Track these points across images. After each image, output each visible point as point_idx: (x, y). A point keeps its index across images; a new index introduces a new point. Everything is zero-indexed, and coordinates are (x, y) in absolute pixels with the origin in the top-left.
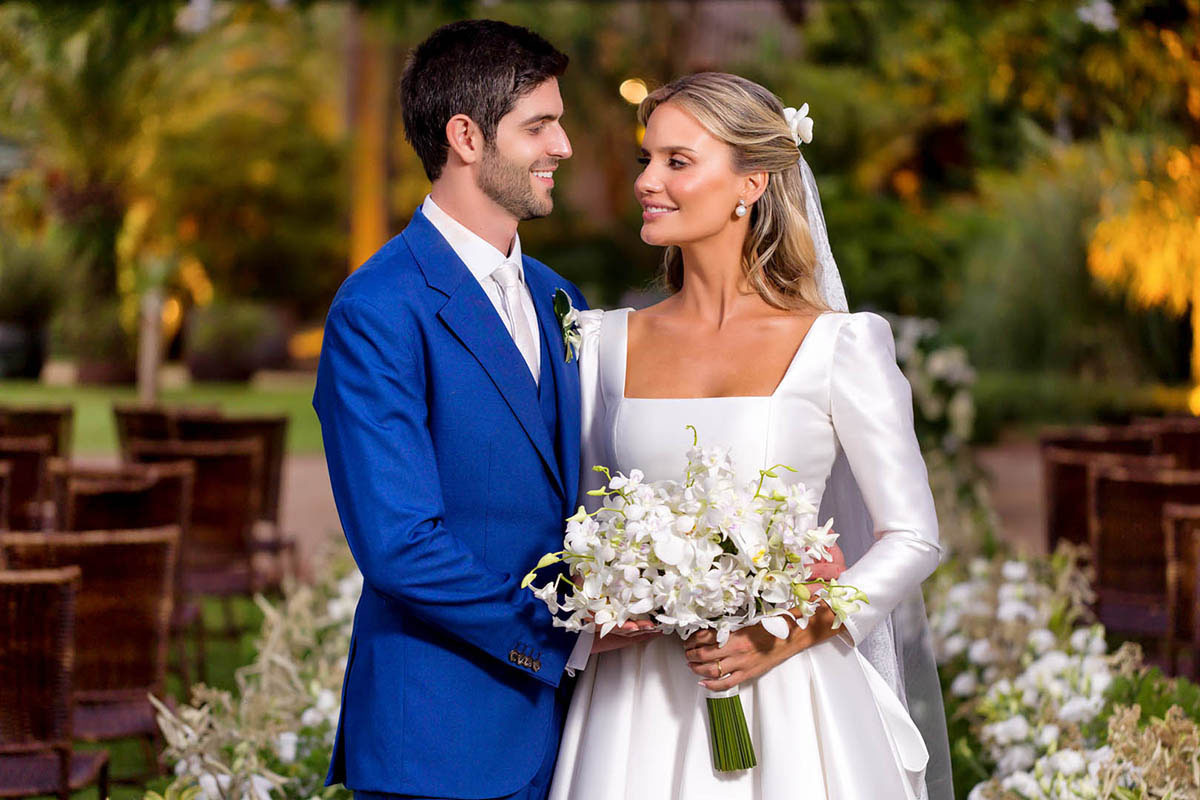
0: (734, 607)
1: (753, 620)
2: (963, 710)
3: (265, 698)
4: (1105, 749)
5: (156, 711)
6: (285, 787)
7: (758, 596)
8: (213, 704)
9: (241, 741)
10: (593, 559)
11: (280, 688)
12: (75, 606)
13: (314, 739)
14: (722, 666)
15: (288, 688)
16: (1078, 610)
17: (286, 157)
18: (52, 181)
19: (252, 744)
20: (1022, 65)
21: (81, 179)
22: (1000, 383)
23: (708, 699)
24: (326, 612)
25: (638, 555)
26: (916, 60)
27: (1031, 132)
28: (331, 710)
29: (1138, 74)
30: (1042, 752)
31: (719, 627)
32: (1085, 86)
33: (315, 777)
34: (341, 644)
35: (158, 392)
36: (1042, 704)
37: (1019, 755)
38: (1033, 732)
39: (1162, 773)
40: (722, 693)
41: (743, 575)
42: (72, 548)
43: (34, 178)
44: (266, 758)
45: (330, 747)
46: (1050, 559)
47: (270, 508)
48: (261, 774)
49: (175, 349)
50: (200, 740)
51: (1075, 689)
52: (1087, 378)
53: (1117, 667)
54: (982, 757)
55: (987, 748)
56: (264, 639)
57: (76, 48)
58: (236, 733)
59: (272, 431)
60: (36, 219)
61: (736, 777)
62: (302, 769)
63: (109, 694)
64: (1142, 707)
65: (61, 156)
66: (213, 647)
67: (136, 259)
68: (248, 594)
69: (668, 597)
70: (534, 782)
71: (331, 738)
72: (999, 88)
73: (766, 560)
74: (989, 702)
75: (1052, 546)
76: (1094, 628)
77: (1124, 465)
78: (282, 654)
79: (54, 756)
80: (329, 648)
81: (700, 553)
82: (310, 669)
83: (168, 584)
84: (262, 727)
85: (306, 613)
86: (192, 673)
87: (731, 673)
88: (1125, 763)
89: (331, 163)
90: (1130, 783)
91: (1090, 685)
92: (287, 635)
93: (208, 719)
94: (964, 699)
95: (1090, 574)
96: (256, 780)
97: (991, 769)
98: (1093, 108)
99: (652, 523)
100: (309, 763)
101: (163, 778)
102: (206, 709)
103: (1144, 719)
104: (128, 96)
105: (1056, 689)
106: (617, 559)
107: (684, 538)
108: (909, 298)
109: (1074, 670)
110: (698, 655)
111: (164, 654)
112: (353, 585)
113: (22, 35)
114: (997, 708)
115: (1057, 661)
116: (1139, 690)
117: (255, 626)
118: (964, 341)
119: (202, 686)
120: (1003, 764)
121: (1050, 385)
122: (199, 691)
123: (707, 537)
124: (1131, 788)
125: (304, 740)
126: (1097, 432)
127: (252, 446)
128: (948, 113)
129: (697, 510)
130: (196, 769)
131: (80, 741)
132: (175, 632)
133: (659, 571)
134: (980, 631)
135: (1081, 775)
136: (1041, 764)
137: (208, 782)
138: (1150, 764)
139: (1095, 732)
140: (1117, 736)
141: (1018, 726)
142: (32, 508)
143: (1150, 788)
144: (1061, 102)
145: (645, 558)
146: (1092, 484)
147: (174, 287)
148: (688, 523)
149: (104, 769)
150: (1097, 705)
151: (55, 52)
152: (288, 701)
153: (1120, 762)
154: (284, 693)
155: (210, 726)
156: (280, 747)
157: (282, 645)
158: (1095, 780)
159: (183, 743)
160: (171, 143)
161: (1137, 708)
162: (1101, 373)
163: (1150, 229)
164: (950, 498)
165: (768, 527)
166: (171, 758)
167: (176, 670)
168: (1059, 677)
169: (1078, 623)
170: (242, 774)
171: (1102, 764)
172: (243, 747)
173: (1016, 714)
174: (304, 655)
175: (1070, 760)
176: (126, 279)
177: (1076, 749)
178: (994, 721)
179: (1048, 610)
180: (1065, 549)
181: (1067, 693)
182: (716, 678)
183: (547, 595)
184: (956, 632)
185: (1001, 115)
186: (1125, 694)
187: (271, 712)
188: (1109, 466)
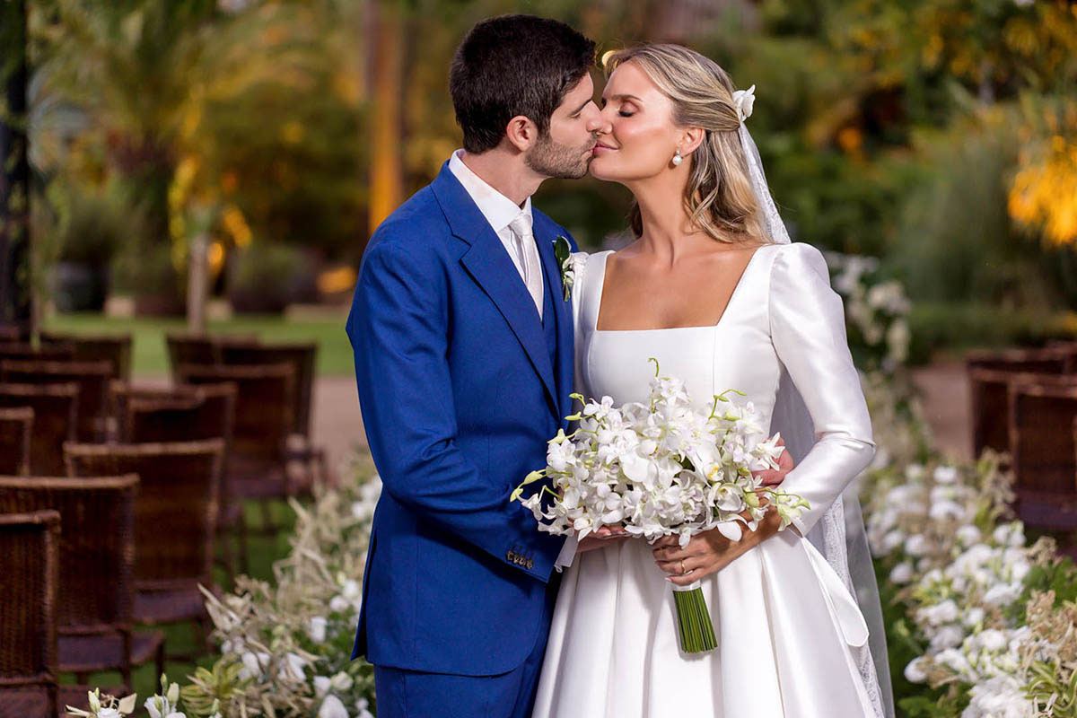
0: (693, 516)
1: (710, 526)
2: (900, 596)
3: (298, 587)
4: (1024, 629)
5: (205, 598)
6: (316, 663)
7: (714, 505)
8: (254, 593)
9: (277, 624)
10: (571, 475)
11: (312, 580)
12: (135, 508)
13: (341, 623)
14: (685, 564)
15: (317, 578)
16: (1000, 509)
17: (315, 120)
18: (113, 141)
19: (287, 627)
20: (951, 37)
21: (138, 140)
22: (931, 312)
23: (674, 592)
24: (350, 513)
25: (608, 474)
26: (858, 32)
27: (959, 94)
28: (355, 598)
29: (1052, 43)
30: (969, 632)
31: (681, 532)
32: (1006, 54)
33: (342, 655)
34: (363, 541)
35: (205, 322)
36: (968, 590)
37: (949, 634)
38: (962, 614)
39: (1073, 649)
40: (686, 587)
41: (700, 489)
42: (131, 458)
43: (97, 138)
44: (299, 640)
45: (354, 630)
46: (976, 465)
47: (302, 423)
48: (295, 653)
49: (219, 286)
50: (243, 623)
51: (998, 576)
52: (1007, 308)
53: (1034, 558)
54: (917, 636)
55: (921, 628)
56: (297, 537)
57: (133, 25)
58: (274, 618)
59: (303, 357)
60: (99, 174)
61: (700, 658)
62: (331, 648)
63: (165, 584)
64: (1057, 592)
65: (120, 119)
66: (253, 543)
67: (185, 208)
68: (284, 498)
69: (635, 510)
70: (528, 661)
71: (355, 621)
72: (931, 58)
73: (719, 475)
74: (922, 588)
75: (977, 454)
76: (1014, 524)
77: (1041, 383)
78: (313, 549)
79: (118, 637)
80: (353, 544)
81: (662, 471)
82: (336, 562)
83: (215, 488)
84: (296, 613)
85: (334, 515)
86: (235, 565)
87: (694, 570)
88: (1041, 641)
89: (352, 124)
90: (1046, 658)
91: (1010, 573)
92: (317, 533)
93: (250, 605)
94: (901, 586)
95: (1010, 477)
96: (291, 657)
97: (925, 646)
98: (1012, 73)
99: (620, 446)
100: (337, 643)
101: (211, 657)
102: (247, 597)
103: (1058, 603)
104: (177, 67)
105: (981, 577)
106: (591, 477)
107: (649, 459)
108: (853, 239)
109: (996, 559)
110: (664, 555)
111: (211, 548)
112: (374, 489)
113: (86, 14)
114: (930, 594)
115: (982, 553)
116: (1054, 576)
117: (290, 525)
118: (900, 276)
119: (244, 577)
120: (935, 641)
121: (975, 313)
122: (242, 582)
123: (667, 457)
124: (1046, 662)
125: (332, 623)
126: (1017, 354)
127: (286, 369)
128: (886, 78)
129: (658, 436)
130: (239, 648)
131: (140, 624)
132: (221, 530)
133: (628, 485)
134: (915, 528)
135: (1004, 651)
136: (969, 641)
137: (250, 660)
138: (1063, 641)
139: (1016, 614)
140: (1034, 617)
141: (948, 609)
142: (98, 424)
143: (1063, 662)
144: (985, 69)
145: (614, 477)
146: (1012, 400)
147: (217, 232)
148: (651, 446)
149: (161, 648)
150: (1016, 591)
151: (115, 29)
152: (318, 590)
153: (1037, 640)
154: (315, 584)
155: (252, 612)
156: (310, 630)
157: (313, 542)
158: (1015, 656)
159: (228, 626)
160: (215, 108)
161: (1052, 593)
162: (1019, 304)
163: (1062, 177)
164: (888, 413)
165: (721, 447)
166: (218, 638)
167: (222, 563)
168: (984, 566)
169: (1001, 520)
170: (279, 653)
171: (1021, 642)
172: (280, 630)
173: (947, 598)
174: (331, 550)
175: (993, 639)
176: (177, 225)
177: (999, 629)
178: (927, 605)
179: (974, 509)
180: (989, 457)
181: (991, 580)
182: (681, 575)
183: (533, 505)
184: (894, 528)
185: (932, 80)
186: (1041, 581)
187: (304, 599)
188: (1028, 384)
